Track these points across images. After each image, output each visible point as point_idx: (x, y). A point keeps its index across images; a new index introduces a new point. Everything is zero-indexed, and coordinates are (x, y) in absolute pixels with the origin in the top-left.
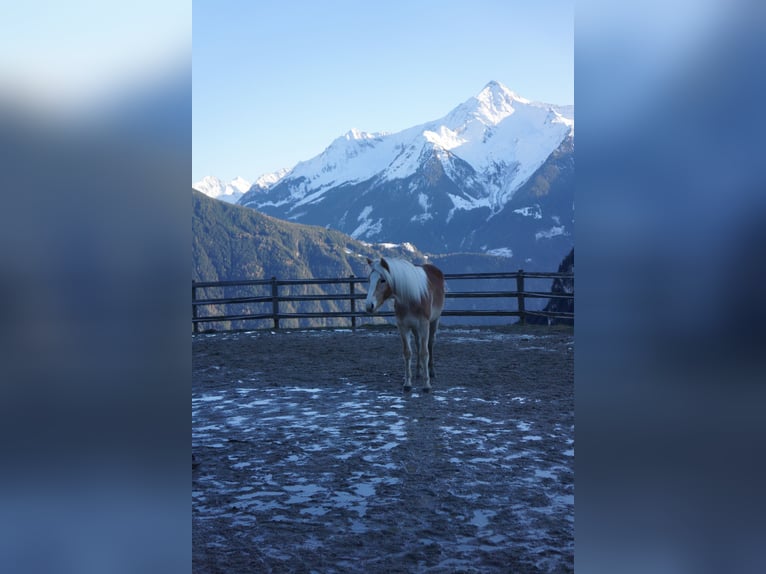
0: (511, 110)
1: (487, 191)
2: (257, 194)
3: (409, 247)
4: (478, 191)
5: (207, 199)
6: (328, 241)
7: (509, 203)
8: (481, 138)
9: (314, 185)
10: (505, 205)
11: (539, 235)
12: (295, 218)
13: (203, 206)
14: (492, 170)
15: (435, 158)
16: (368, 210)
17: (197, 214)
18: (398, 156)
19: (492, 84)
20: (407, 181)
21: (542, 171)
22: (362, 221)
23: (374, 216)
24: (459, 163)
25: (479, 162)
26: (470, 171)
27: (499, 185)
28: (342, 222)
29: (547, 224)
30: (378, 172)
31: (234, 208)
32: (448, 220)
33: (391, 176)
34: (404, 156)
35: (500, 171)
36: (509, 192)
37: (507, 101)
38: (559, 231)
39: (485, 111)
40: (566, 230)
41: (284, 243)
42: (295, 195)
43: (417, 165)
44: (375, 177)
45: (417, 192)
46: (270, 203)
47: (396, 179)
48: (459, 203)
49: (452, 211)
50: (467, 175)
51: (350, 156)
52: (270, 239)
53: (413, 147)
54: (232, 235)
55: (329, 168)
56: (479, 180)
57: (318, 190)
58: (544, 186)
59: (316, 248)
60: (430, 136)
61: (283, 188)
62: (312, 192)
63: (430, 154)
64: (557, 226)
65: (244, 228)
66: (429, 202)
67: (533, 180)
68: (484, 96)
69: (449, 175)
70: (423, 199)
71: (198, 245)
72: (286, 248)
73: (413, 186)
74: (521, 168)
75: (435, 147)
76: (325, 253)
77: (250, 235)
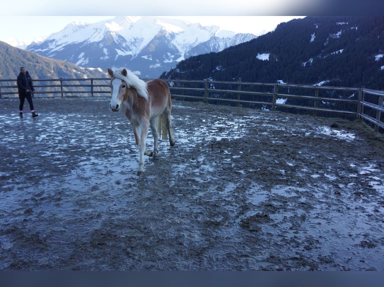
0: (140, 17)
1: (131, 48)
2: (34, 46)
3: (100, 70)
4: (127, 48)
5: (12, 47)
6: (66, 66)
7: (140, 53)
9: (59, 43)
10: (138, 55)
11: (151, 67)
12: (51, 56)
13: (10, 50)
14: (133, 40)
15: (110, 34)
16: (82, 54)
17: (7, 53)
18: (95, 33)
20: (98, 43)
21: (152, 42)
22: (80, 59)
23: (85, 57)
24: (120, 37)
25: (128, 37)
26: (124, 40)
27: (136, 46)
28: (72, 58)
29: (154, 63)
30: (86, 38)
31: (24, 51)
32: (115, 59)
33: (92, 41)
34: (97, 33)
35: (136, 41)
36: (140, 49)
38: (158, 65)
40: (161, 65)
41: (47, 66)
42: (51, 47)
43: (103, 37)
44: (85, 41)
45: (103, 48)
46: (40, 50)
47: (94, 42)
48: (120, 52)
49: (117, 56)
50: (123, 41)
51: (74, 31)
52: (40, 65)
53: (101, 29)
54: (24, 63)
55: (66, 36)
56: (128, 44)
57: (61, 45)
58: (153, 48)
59: (61, 69)
60: (107, 25)
61: (45, 44)
62: (58, 46)
63: (108, 33)
64: (158, 63)
65: (29, 60)
66: (108, 52)
67: (149, 45)
69: (116, 41)
70: (105, 50)
71: (8, 67)
72: (48, 69)
73: (101, 45)
74: (144, 40)
75: (110, 30)
76: (65, 71)
77: (31, 63)
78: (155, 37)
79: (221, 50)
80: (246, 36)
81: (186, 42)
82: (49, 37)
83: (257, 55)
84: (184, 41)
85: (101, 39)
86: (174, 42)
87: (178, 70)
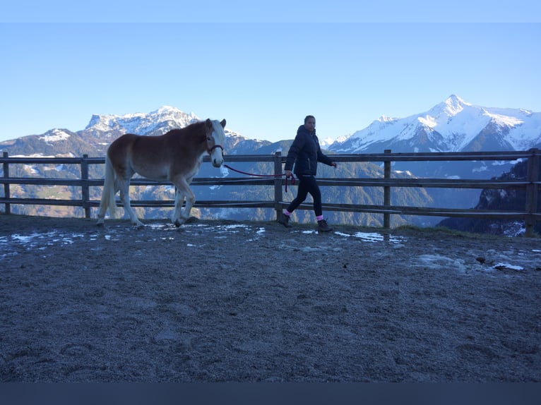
0: (462, 109)
2: (336, 145)
3: (408, 173)
8: (447, 121)
9: (363, 142)
11: (474, 170)
14: (452, 137)
15: (423, 130)
18: (404, 129)
19: (453, 96)
20: (409, 141)
21: (477, 138)
24: (435, 133)
25: (445, 133)
26: (441, 137)
27: (455, 145)
29: (479, 165)
30: (395, 136)
33: (401, 138)
34: (408, 129)
35: (456, 137)
36: (460, 148)
37: (460, 104)
38: (485, 168)
39: (449, 109)
40: (488, 168)
42: (354, 146)
43: (415, 133)
44: (393, 139)
45: (413, 147)
46: (342, 150)
47: (404, 140)
50: (439, 139)
51: (381, 128)
53: (412, 125)
55: (371, 134)
56: (445, 142)
57: (365, 144)
58: (478, 145)
59: (363, 171)
60: (421, 120)
61: (349, 143)
62: (362, 145)
63: (421, 129)
64: (484, 166)
67: (472, 143)
68: (448, 102)
69: (430, 138)
70: (416, 150)
72: (348, 171)
73: (412, 144)
74: (467, 137)
75: (423, 125)
76: (367, 174)
78: (482, 132)
81: (525, 138)
82: (353, 135)
84: (522, 136)
85: (412, 136)
86: (507, 138)
87: (513, 175)
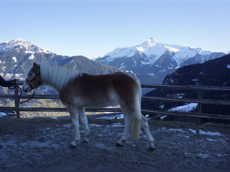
0: (155, 44)
1: (149, 61)
2: (99, 59)
3: (132, 72)
4: (147, 61)
5: (89, 59)
6: (114, 70)
7: (154, 64)
8: (148, 49)
9: (112, 57)
10: (153, 64)
11: (160, 71)
12: (107, 64)
13: (88, 61)
14: (151, 56)
15: (138, 53)
16: (123, 63)
17: (86, 62)
18: (130, 52)
19: (151, 38)
20: (132, 57)
21: (161, 57)
22: (121, 66)
23: (124, 65)
24: (143, 54)
25: (148, 54)
26: (146, 56)
27: (152, 60)
28: (117, 66)
29: (162, 69)
30: (126, 55)
31: (94, 62)
32: (140, 67)
33: (128, 56)
35: (152, 57)
36: (154, 61)
37: (154, 42)
38: (164, 70)
39: (150, 44)
40: (166, 70)
41: (104, 69)
42: (107, 59)
43: (134, 54)
44: (125, 56)
45: (134, 60)
46: (102, 61)
47: (130, 57)
48: (143, 63)
49: (141, 65)
50: (145, 57)
51: (120, 52)
52: (101, 69)
53: (134, 50)
54: (93, 67)
55: (115, 54)
56: (148, 58)
57: (112, 58)
58: (162, 61)
59: (111, 71)
60: (137, 48)
61: (105, 58)
62: (111, 59)
63: (137, 52)
64: (164, 69)
65: (96, 66)
66: (136, 62)
67: (159, 59)
68: (150, 40)
69: (141, 57)
70: (135, 62)
71: (86, 69)
72: (105, 71)
73: (133, 59)
74: (157, 56)
75: (138, 51)
76: (113, 72)
77: (97, 68)
78: (163, 54)
79: (202, 62)
80: (219, 54)
81: (181, 58)
82: (107, 54)
83: (227, 65)
84: (180, 57)
85: (133, 55)
86: (174, 57)
87: (176, 74)
